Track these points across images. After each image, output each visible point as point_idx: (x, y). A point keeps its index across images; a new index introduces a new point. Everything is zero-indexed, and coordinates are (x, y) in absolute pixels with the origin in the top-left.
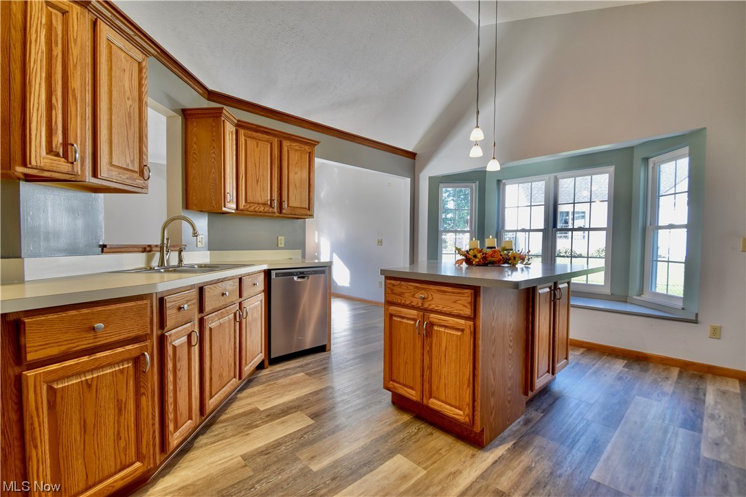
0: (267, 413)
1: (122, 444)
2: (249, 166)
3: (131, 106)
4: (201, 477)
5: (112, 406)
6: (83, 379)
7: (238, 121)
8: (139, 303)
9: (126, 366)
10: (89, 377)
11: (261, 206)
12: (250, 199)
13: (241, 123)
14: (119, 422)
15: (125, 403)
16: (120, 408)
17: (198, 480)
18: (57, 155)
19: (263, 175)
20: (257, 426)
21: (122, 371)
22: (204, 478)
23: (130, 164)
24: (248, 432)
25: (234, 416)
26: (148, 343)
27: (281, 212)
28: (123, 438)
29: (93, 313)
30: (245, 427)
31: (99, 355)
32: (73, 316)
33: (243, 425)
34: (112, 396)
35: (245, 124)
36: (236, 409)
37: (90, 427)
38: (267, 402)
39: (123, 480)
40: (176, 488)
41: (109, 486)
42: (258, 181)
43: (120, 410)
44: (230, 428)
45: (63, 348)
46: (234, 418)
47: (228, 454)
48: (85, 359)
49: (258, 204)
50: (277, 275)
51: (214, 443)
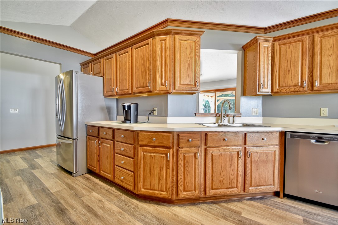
0: (241, 219)
1: (161, 181)
2: (282, 63)
3: (190, 60)
4: (183, 217)
5: (158, 167)
6: (151, 154)
7: (274, 38)
8: (168, 134)
9: (163, 155)
10: (153, 154)
11: (292, 87)
12: (282, 84)
13: (275, 39)
14: (160, 174)
15: (162, 168)
16: (161, 169)
17: (181, 217)
18: (163, 85)
19: (294, 66)
20: (227, 220)
21: (162, 157)
22: (183, 218)
23: (189, 82)
24: (219, 219)
25: (227, 207)
26: (171, 150)
27: (312, 90)
28: (161, 180)
29: (154, 134)
30: (223, 215)
31: (155, 149)
32: (149, 134)
33: (224, 214)
34: (158, 164)
35: (279, 38)
36: (233, 206)
37: (152, 170)
38: (251, 214)
39: (160, 194)
40: (175, 213)
41: (156, 193)
42: (289, 71)
43: (161, 170)
44: (218, 210)
45: (147, 143)
46: (226, 208)
47: (200, 219)
48: (152, 148)
49: (290, 86)
50: (292, 136)
51: (204, 210)
